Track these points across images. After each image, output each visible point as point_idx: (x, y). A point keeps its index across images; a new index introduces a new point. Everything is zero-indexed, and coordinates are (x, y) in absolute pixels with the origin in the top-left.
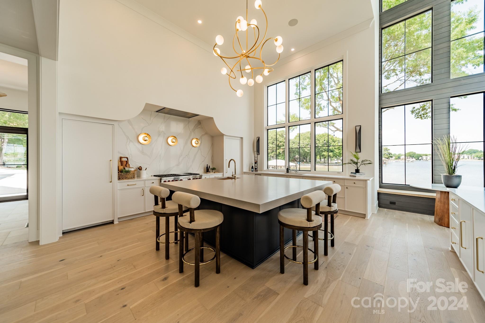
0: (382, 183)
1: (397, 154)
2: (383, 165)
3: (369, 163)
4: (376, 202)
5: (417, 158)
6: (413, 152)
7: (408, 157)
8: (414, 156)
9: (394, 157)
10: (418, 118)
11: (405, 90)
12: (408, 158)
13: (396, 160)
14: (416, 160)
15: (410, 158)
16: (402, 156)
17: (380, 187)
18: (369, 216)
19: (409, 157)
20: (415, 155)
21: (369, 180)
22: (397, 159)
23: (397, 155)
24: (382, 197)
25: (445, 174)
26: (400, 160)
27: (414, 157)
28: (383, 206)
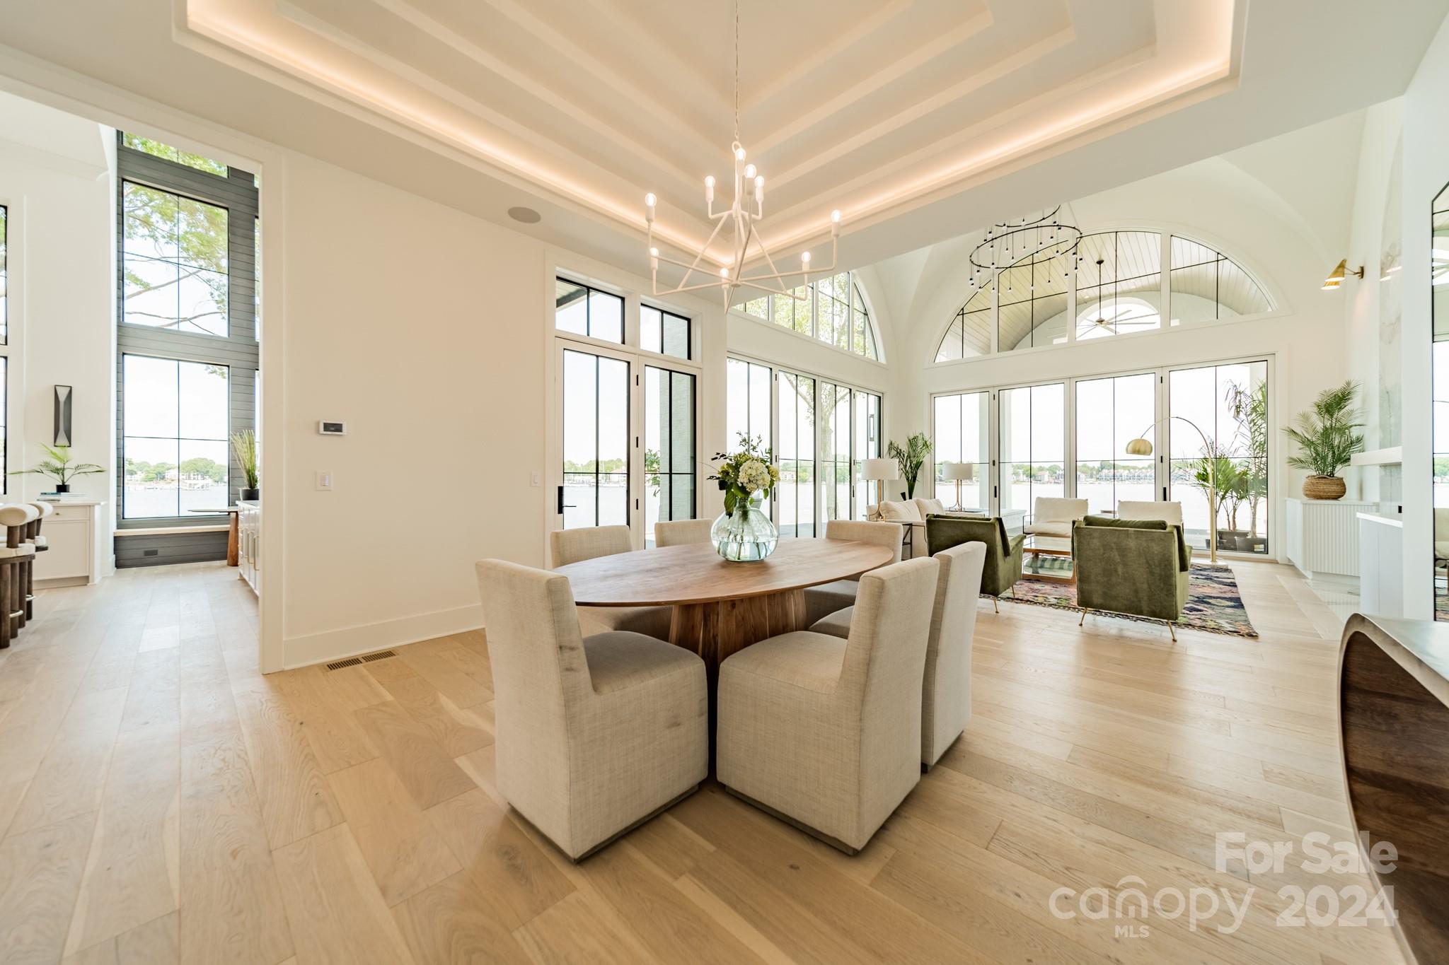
0: (123, 518)
1: (153, 463)
2: (127, 477)
3: (97, 471)
4: (112, 558)
5: (217, 479)
6: (206, 459)
7: (189, 476)
8: (208, 472)
9: (139, 473)
10: (214, 374)
11: (178, 333)
12: (192, 476)
13: (149, 483)
14: (215, 484)
15: (196, 477)
16: (171, 471)
17: (119, 526)
18: (97, 579)
19: (194, 475)
20: (212, 468)
21: (99, 504)
22: (151, 480)
23: (152, 468)
24: (123, 544)
25: (245, 488)
26: (162, 484)
27: (210, 474)
28: (128, 563)
